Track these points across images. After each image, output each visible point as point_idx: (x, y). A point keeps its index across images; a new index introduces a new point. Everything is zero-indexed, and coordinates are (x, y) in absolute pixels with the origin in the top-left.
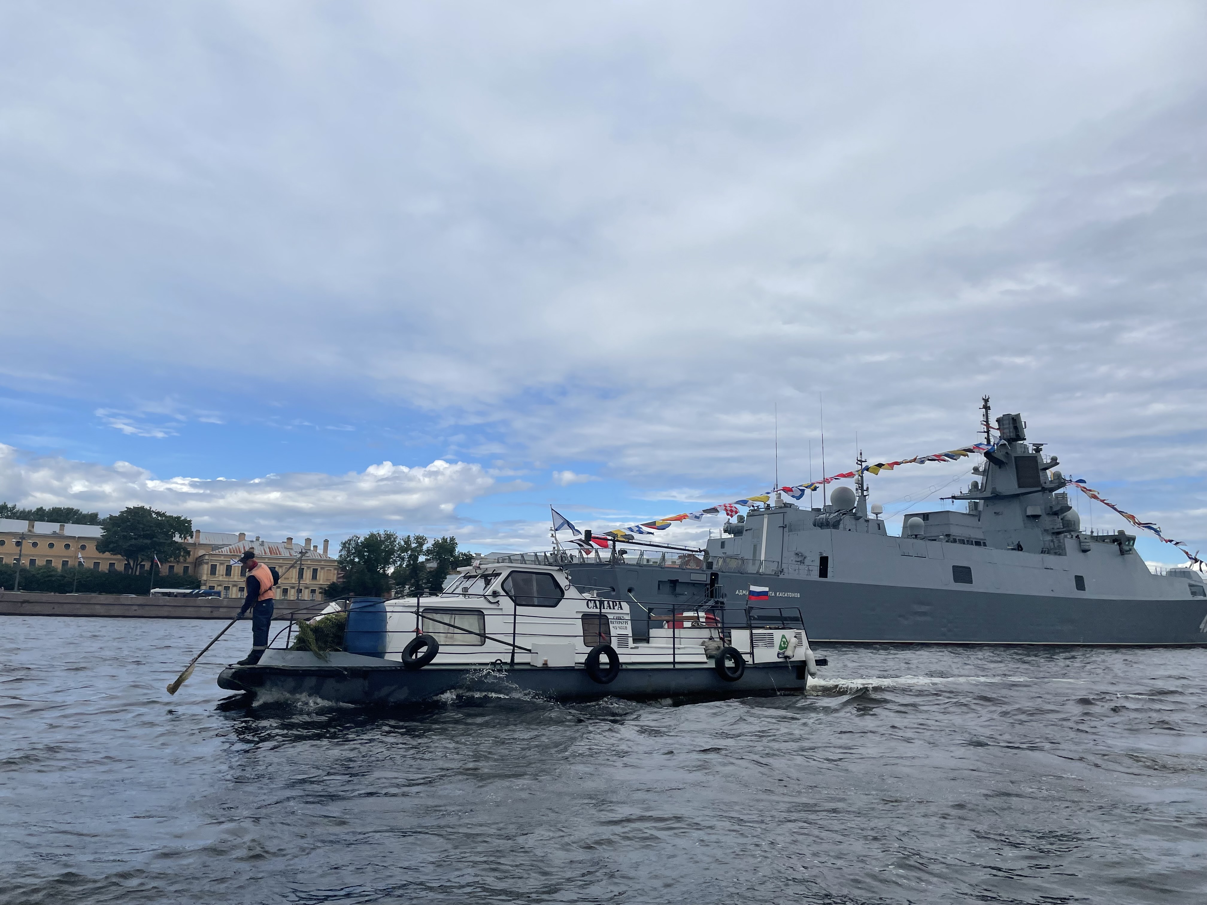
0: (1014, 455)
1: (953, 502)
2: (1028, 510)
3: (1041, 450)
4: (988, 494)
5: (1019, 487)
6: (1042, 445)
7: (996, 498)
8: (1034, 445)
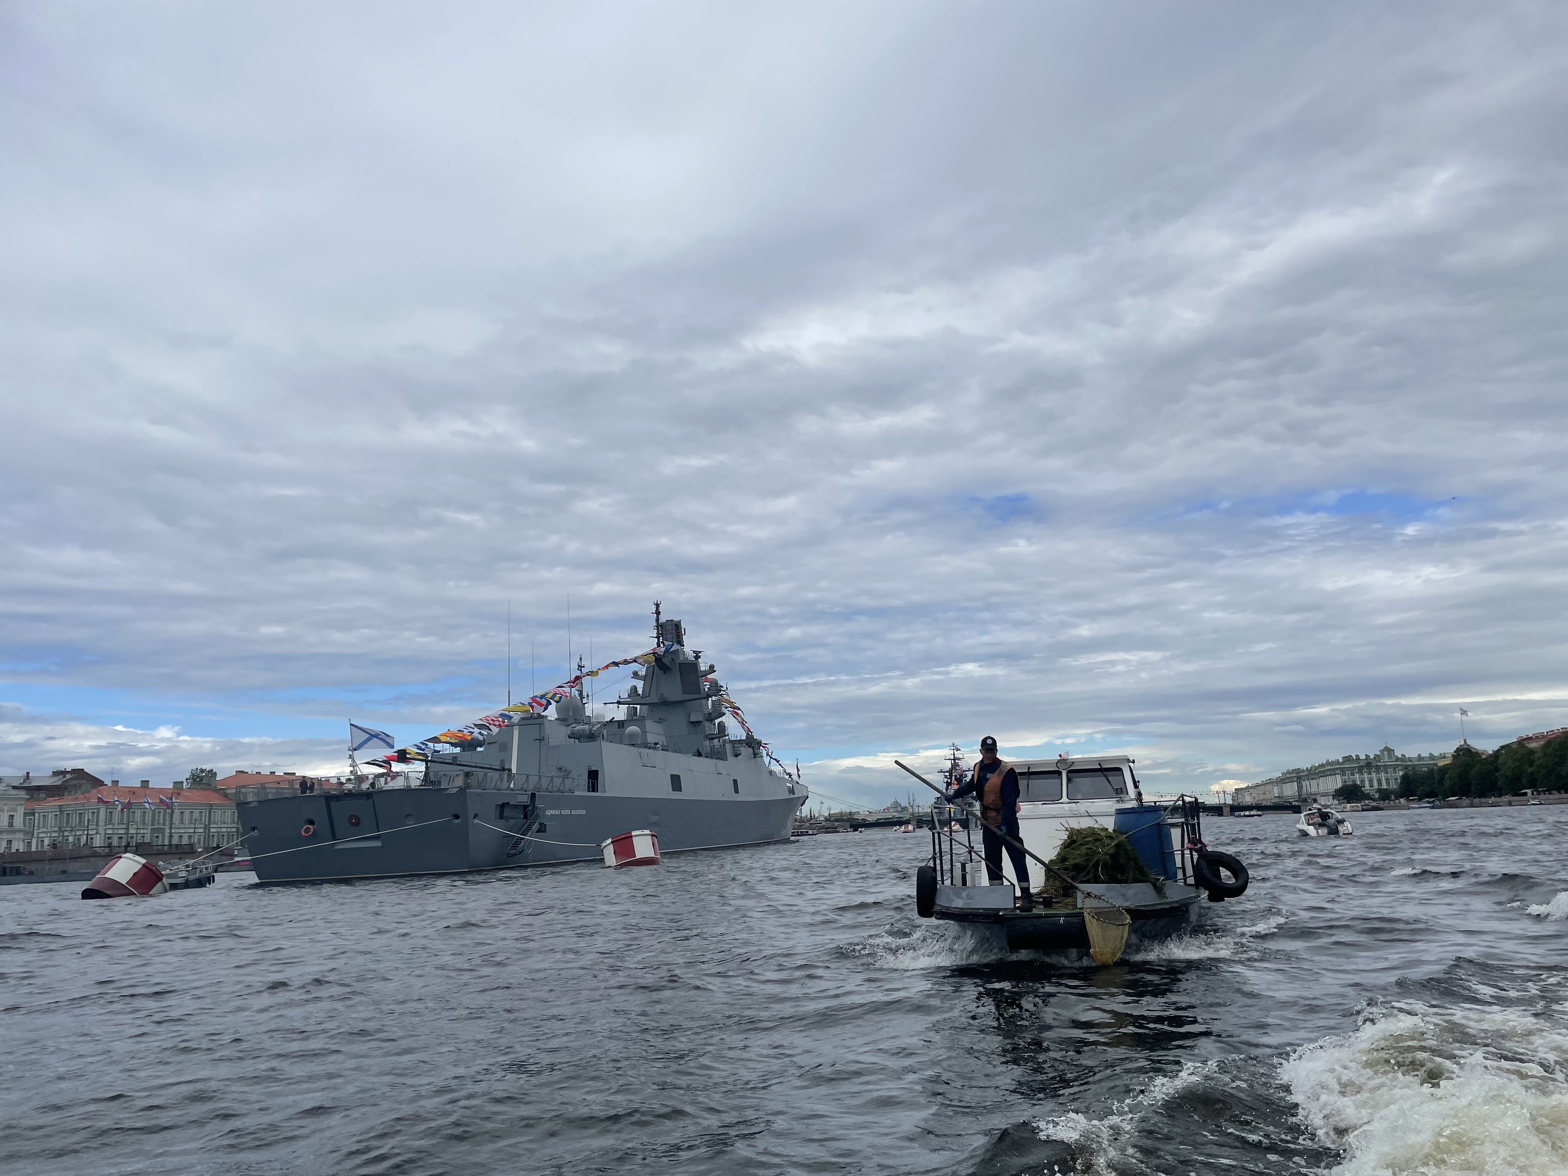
0: (678, 661)
1: (618, 707)
2: (691, 716)
3: (700, 657)
4: (654, 699)
5: (685, 692)
6: (701, 652)
7: (665, 704)
8: (694, 652)
